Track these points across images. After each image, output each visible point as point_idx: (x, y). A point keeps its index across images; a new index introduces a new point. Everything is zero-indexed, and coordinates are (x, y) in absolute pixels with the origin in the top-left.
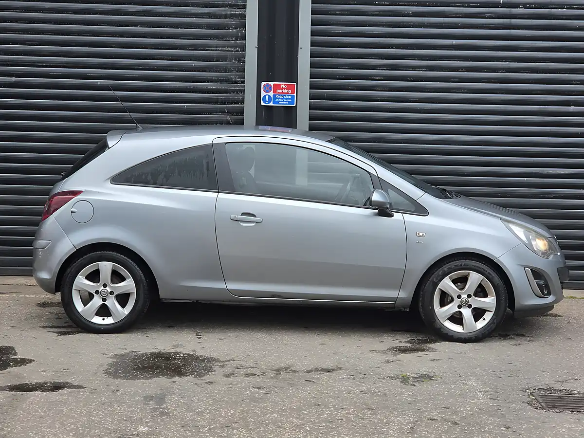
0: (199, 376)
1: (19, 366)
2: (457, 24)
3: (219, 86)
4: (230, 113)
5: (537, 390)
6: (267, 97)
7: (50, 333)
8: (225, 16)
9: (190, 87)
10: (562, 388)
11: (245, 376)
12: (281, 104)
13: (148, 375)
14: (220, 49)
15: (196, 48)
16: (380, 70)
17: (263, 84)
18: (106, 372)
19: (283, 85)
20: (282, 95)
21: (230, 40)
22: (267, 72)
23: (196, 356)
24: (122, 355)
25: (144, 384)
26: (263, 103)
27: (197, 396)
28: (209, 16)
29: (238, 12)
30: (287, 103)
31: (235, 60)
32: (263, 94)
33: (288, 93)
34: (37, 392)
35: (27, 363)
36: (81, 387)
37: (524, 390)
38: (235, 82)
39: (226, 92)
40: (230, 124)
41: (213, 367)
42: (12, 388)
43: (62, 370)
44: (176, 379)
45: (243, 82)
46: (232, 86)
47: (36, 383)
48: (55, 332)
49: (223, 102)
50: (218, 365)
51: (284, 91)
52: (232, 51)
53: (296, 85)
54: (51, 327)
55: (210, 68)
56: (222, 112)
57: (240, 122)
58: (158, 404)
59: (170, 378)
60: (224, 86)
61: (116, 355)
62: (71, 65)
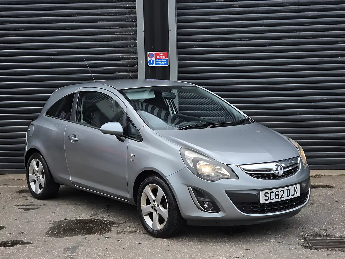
0: (102, 233)
2: (266, 11)
3: (124, 56)
4: (131, 71)
5: (309, 235)
6: (151, 61)
7: (19, 209)
8: (125, 14)
9: (107, 57)
10: (325, 234)
11: (130, 233)
12: (160, 65)
14: (123, 33)
15: (109, 33)
17: (148, 53)
18: (47, 233)
19: (161, 53)
20: (160, 59)
21: (129, 28)
22: (150, 46)
25: (67, 240)
26: (149, 65)
27: (96, 247)
28: (116, 14)
29: (132, 10)
30: (164, 64)
31: (133, 39)
32: (149, 59)
33: (164, 58)
35: (1, 229)
36: (29, 243)
38: (133, 53)
39: (128, 59)
40: (132, 78)
43: (20, 233)
44: (88, 236)
45: (137, 52)
46: (132, 55)
47: (2, 242)
48: (23, 209)
49: (126, 65)
50: (115, 226)
51: (161, 57)
52: (130, 35)
53: (168, 53)
54: (21, 206)
55: (118, 45)
56: (126, 71)
57: (136, 77)
58: (71, 253)
59: (84, 236)
60: (127, 56)
61: (55, 222)
62: (36, 47)
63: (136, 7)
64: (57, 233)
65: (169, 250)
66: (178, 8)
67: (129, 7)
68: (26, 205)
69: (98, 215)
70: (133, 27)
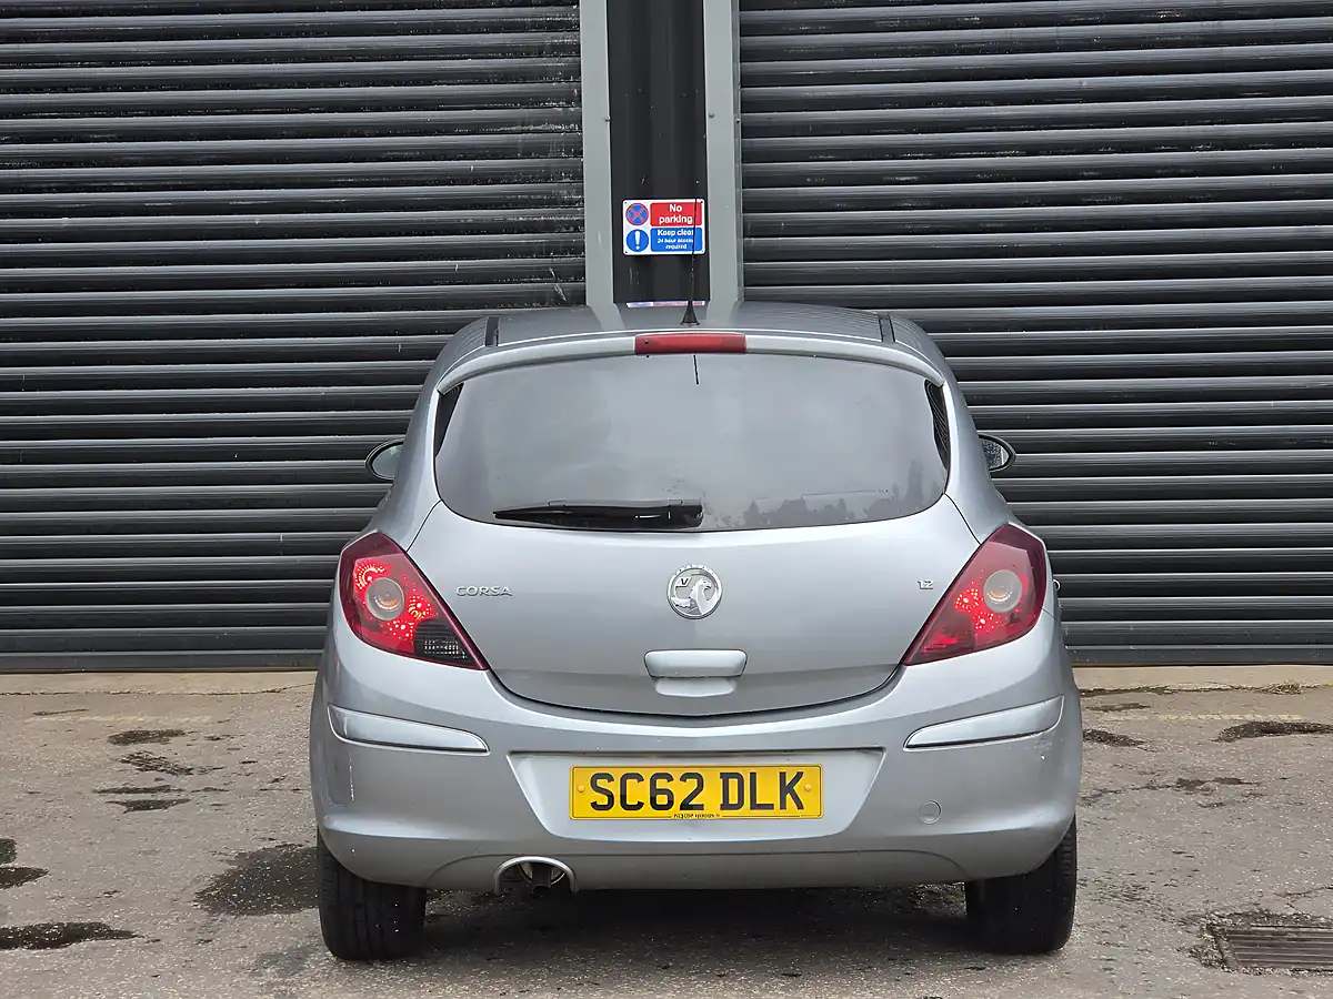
1: (6, 887)
2: (1089, 40)
3: (534, 215)
4: (561, 276)
6: (638, 234)
7: (110, 805)
8: (540, 52)
9: (466, 220)
10: (1292, 911)
12: (671, 250)
13: (297, 901)
14: (532, 128)
15: (475, 128)
16: (909, 158)
17: (627, 204)
18: (202, 896)
19: (675, 204)
20: (671, 230)
21: (554, 106)
22: (633, 178)
24: (255, 855)
25: (276, 923)
26: (627, 251)
28: (502, 51)
29: (568, 38)
30: (685, 247)
31: (567, 152)
32: (627, 228)
33: (686, 224)
35: (28, 879)
36: (126, 935)
37: (1195, 919)
38: (571, 203)
39: (549, 227)
40: (564, 304)
43: (100, 894)
45: (583, 202)
46: (566, 212)
47: (27, 927)
48: (123, 804)
49: (544, 251)
51: (676, 219)
52: (558, 134)
53: (703, 205)
54: (119, 792)
55: (511, 174)
56: (543, 274)
57: (579, 299)
58: (283, 973)
60: (544, 215)
61: (241, 855)
62: (192, 182)
63: (578, 24)
64: (240, 897)
66: (745, 29)
67: (552, 27)
68: (136, 791)
70: (569, 102)
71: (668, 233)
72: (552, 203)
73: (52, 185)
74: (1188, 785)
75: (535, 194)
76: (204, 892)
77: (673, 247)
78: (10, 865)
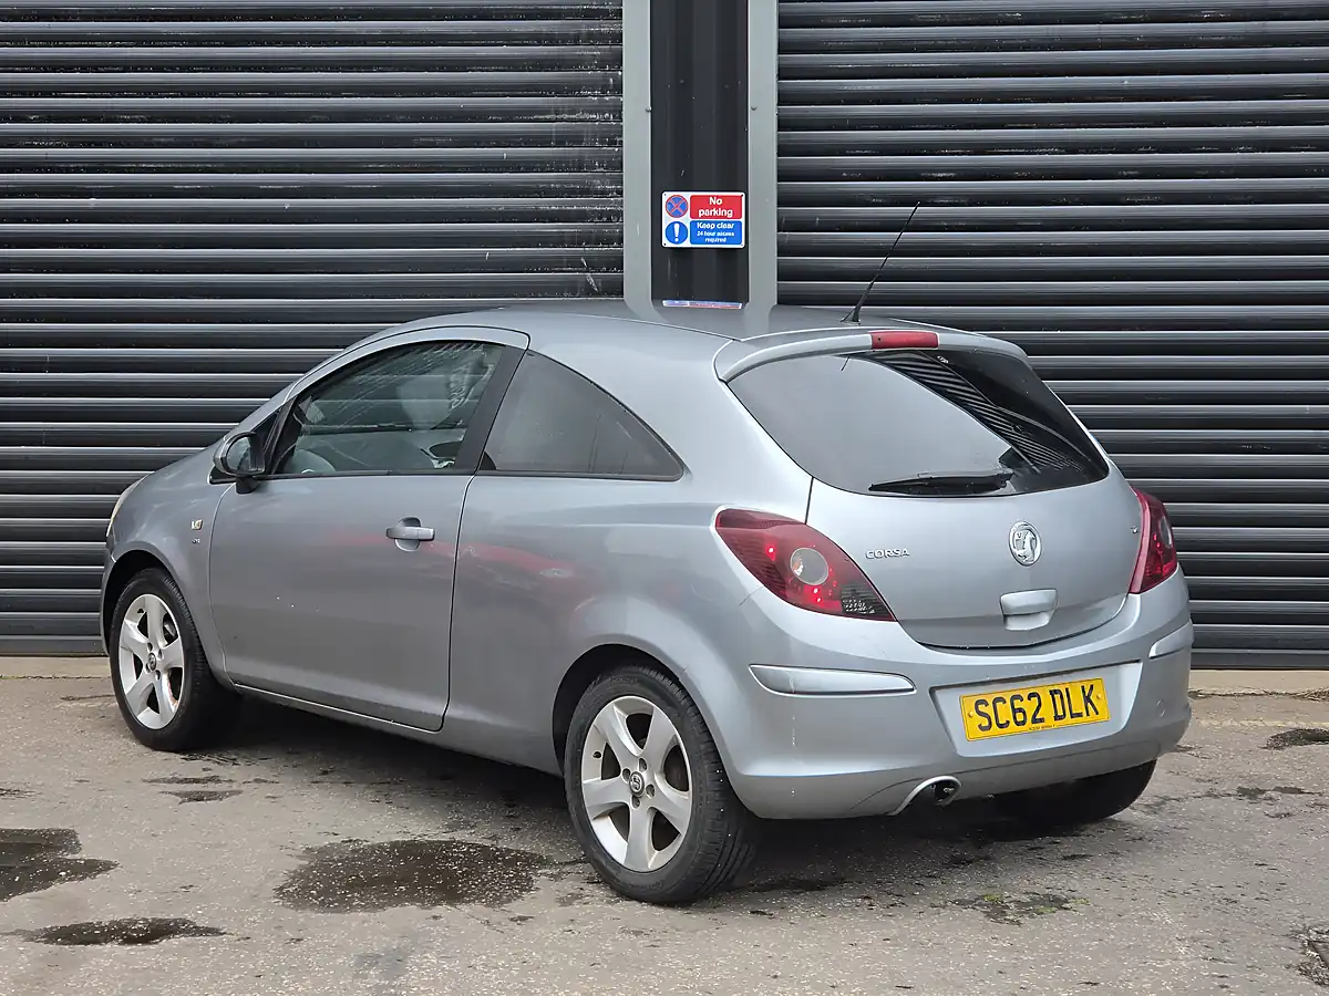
0: (497, 901)
1: (80, 879)
2: (1132, 38)
3: (566, 205)
4: (593, 265)
5: (1326, 932)
6: (677, 226)
7: (163, 795)
8: (576, 39)
9: (497, 208)
12: (711, 243)
13: (378, 899)
14: (566, 116)
15: (508, 116)
16: (946, 154)
17: (666, 196)
19: (715, 197)
20: (711, 223)
21: (589, 95)
22: (672, 169)
23: (498, 850)
24: (322, 851)
25: (363, 922)
26: (666, 243)
27: (485, 954)
28: (540, 39)
29: (605, 27)
30: (725, 240)
31: (602, 142)
32: (667, 219)
33: (726, 217)
34: (109, 946)
35: (100, 872)
37: (1294, 935)
38: (604, 193)
39: (581, 216)
40: (595, 294)
41: (534, 878)
42: (53, 936)
43: (177, 889)
44: (442, 910)
45: (620, 193)
46: (597, 203)
47: (112, 922)
48: (176, 794)
49: (575, 241)
50: (545, 874)
51: (716, 212)
52: (595, 122)
53: (743, 198)
54: (169, 782)
55: (542, 162)
56: (574, 263)
57: (615, 289)
58: (386, 975)
59: (428, 908)
60: (577, 204)
62: (222, 165)
63: (619, 13)
64: (320, 894)
65: (776, 977)
66: (783, 21)
67: (589, 15)
68: (186, 781)
69: (472, 827)
70: (604, 92)
71: (708, 226)
72: (585, 192)
73: (80, 165)
74: (1251, 794)
75: (569, 183)
76: (281, 888)
77: (712, 240)
78: (77, 856)
